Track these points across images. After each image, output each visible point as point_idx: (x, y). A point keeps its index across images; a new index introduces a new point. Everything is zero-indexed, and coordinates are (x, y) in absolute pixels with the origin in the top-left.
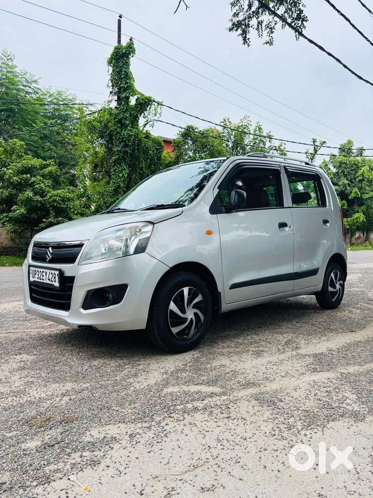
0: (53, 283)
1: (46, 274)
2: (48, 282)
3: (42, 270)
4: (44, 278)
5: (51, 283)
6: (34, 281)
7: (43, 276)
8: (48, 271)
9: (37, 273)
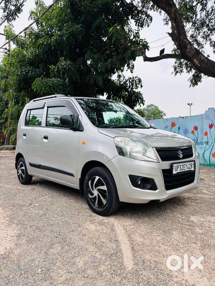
0: (191, 169)
1: (186, 166)
2: (187, 170)
3: (183, 164)
4: (185, 168)
5: (189, 169)
6: (178, 173)
7: (184, 167)
8: (187, 163)
9: (180, 167)
